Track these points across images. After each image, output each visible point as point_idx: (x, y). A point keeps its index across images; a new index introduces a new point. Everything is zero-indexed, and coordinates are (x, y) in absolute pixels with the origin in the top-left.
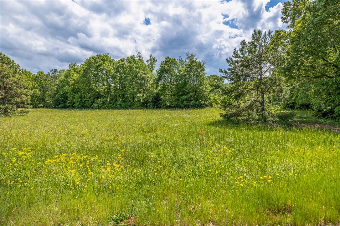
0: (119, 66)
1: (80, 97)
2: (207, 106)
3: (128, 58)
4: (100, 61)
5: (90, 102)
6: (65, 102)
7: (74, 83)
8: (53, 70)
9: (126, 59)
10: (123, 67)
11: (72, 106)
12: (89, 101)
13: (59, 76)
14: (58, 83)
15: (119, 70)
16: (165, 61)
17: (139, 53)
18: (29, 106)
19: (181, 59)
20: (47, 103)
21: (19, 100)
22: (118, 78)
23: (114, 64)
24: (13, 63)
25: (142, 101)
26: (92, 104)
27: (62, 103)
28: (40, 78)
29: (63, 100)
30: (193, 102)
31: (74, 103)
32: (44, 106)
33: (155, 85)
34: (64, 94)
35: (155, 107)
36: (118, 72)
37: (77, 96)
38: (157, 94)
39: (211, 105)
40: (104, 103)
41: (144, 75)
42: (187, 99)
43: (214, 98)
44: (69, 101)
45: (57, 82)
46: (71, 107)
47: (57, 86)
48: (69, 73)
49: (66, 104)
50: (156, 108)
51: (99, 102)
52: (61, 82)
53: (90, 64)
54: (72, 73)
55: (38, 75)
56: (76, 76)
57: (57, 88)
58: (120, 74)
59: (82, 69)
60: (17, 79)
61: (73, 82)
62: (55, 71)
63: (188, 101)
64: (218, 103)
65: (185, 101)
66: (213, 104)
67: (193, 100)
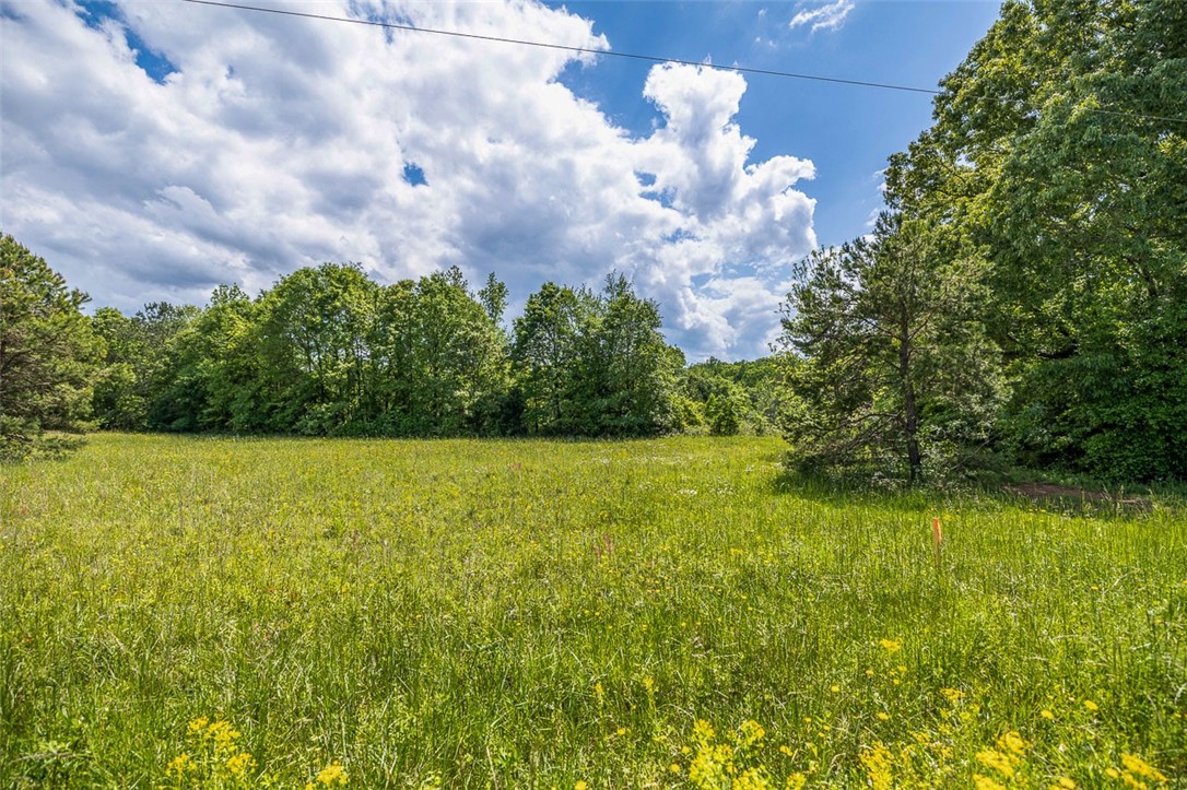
0: (394, 301)
1: (254, 396)
2: (668, 430)
3: (425, 279)
4: (332, 285)
5: (290, 411)
6: (194, 411)
7: (235, 349)
8: (155, 306)
9: (418, 281)
10: (406, 305)
11: (220, 425)
12: (284, 408)
13: (176, 327)
14: (171, 349)
15: (395, 315)
16: (541, 294)
17: (454, 267)
18: (84, 423)
19: (587, 291)
20: (126, 413)
21: (46, 401)
22: (391, 338)
23: (376, 296)
24: (41, 270)
25: (467, 412)
26: (297, 419)
27: (182, 417)
28: (105, 331)
29: (187, 405)
30: (628, 418)
31: (229, 415)
32: (111, 422)
33: (508, 366)
34: (192, 385)
35: (509, 432)
36: (391, 320)
37: (242, 392)
38: (515, 392)
39: (679, 428)
40: (337, 417)
41: (475, 334)
42: (609, 410)
43: (685, 407)
44: (210, 410)
45: (170, 343)
46: (216, 427)
47: (168, 359)
48: (219, 319)
49: (198, 417)
50: (512, 434)
51: (323, 413)
52: (183, 344)
53: (296, 291)
54: (231, 319)
55: (100, 320)
56: (241, 328)
57: (166, 364)
58: (396, 328)
59: (270, 307)
60: (55, 324)
61: (232, 346)
62: (164, 308)
63: (613, 415)
64: (698, 423)
65: (603, 416)
66: (684, 423)
67: (626, 412)
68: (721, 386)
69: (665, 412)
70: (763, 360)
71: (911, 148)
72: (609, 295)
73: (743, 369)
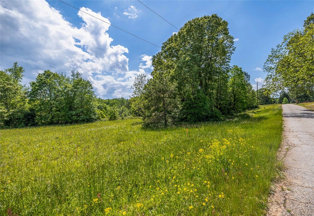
2: (96, 120)
16: (44, 74)
25: (6, 118)
30: (83, 117)
33: (27, 100)
35: (29, 125)
38: (31, 110)
39: (99, 119)
41: (9, 86)
63: (77, 116)
64: (104, 117)
65: (74, 117)
66: (101, 118)
67: (81, 115)
68: (104, 107)
69: (95, 114)
70: (114, 99)
71: (157, 55)
72: (73, 77)
73: (109, 102)
